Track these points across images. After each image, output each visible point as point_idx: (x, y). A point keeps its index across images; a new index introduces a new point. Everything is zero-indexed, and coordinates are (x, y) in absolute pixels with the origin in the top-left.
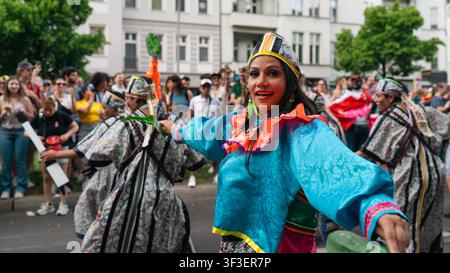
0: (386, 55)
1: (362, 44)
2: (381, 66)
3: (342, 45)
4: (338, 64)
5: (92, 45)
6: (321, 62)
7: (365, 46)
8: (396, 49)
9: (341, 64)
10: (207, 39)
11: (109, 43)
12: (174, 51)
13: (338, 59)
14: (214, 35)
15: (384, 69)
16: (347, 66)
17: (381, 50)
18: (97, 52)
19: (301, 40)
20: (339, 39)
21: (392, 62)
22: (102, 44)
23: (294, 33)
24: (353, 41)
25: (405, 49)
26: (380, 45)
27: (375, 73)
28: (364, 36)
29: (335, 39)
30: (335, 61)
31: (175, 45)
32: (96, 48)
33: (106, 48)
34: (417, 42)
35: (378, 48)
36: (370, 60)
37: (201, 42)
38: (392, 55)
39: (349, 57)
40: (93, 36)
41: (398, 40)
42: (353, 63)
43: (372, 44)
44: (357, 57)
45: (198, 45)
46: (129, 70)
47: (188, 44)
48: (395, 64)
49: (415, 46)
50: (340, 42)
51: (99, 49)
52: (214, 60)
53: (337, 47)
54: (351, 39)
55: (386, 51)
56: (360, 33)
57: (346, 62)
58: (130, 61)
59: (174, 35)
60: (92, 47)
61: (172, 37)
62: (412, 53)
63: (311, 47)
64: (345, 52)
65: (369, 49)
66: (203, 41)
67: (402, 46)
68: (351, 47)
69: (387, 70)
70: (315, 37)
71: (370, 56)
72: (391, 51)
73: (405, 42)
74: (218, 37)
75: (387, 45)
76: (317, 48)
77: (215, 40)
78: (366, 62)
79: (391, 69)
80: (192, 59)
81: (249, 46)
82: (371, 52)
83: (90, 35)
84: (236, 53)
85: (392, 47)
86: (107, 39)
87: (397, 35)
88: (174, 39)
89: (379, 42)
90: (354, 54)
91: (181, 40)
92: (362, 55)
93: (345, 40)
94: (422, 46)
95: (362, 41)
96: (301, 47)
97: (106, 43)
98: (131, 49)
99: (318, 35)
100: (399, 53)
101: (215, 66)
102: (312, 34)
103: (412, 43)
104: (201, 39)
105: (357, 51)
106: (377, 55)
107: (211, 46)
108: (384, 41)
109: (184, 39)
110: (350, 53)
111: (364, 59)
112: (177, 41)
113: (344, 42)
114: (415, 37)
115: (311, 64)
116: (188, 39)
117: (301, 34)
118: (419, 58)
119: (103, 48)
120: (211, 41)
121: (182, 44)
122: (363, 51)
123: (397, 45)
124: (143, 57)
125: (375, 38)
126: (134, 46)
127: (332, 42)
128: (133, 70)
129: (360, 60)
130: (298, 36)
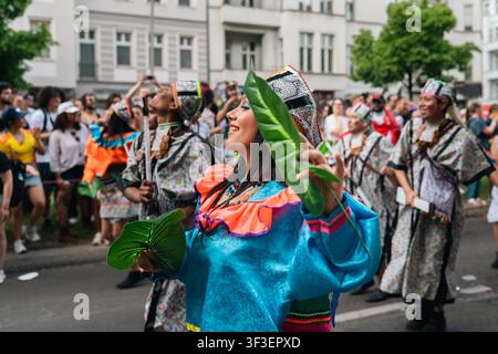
0: (412, 63)
1: (384, 49)
2: (407, 76)
3: (360, 49)
4: (355, 73)
5: (34, 46)
6: (335, 70)
7: (388, 52)
8: (425, 56)
9: (360, 74)
10: (190, 40)
11: (57, 43)
12: (147, 54)
13: (356, 67)
14: (201, 34)
15: (410, 79)
16: (366, 76)
17: (407, 56)
18: (40, 55)
19: (310, 42)
20: (357, 42)
21: (420, 71)
22: (48, 45)
23: (302, 33)
24: (374, 44)
25: (435, 56)
26: (405, 50)
27: (400, 84)
28: (387, 39)
29: (352, 42)
30: (352, 69)
31: (147, 45)
32: (39, 49)
33: (53, 50)
34: (448, 48)
35: (403, 54)
36: (394, 69)
37: (182, 42)
38: (419, 63)
39: (368, 65)
40: (34, 33)
41: (427, 44)
42: (374, 72)
43: (396, 48)
44: (379, 64)
45: (179, 47)
46: (85, 79)
47: (165, 45)
48: (423, 74)
49: (446, 52)
50: (357, 46)
51: (44, 52)
52: (200, 67)
53: (355, 52)
54: (371, 42)
55: (413, 58)
56: (382, 35)
57: (365, 71)
58: (87, 68)
59: (146, 34)
60: (33, 48)
61: (143, 36)
62: (443, 61)
63: (323, 51)
64: (364, 58)
65: (393, 55)
66: (185, 41)
67: (431, 51)
68: (372, 52)
69: (414, 81)
70: (327, 39)
71: (394, 63)
72: (419, 57)
73: (434, 47)
74: (204, 37)
75: (414, 50)
76: (330, 52)
77: (200, 40)
78: (389, 71)
79: (418, 80)
80: (170, 66)
81: (244, 49)
82: (395, 59)
83: (31, 32)
84: (228, 58)
85: (419, 53)
86: (54, 38)
87: (425, 38)
88: (147, 39)
89: (404, 46)
90: (375, 61)
91: (155, 40)
92: (384, 62)
93: (363, 43)
94: (454, 53)
95: (384, 45)
96: (310, 51)
97: (53, 43)
98: (87, 52)
99: (331, 37)
100: (428, 60)
101: (200, 74)
102: (323, 35)
103: (444, 49)
104: (182, 39)
105: (378, 57)
106: (401, 63)
107: (195, 48)
108: (410, 46)
109: (160, 38)
110: (370, 59)
111: (388, 67)
112: (150, 40)
113: (363, 45)
114: (447, 42)
115: (323, 73)
116: (165, 40)
117: (310, 35)
118: (450, 67)
119: (48, 50)
120: (195, 42)
121: (156, 45)
122: (386, 58)
123: (426, 51)
124: (104, 62)
125: (399, 41)
126: (92, 46)
127: (348, 46)
128: (90, 79)
129: (382, 69)
130: (306, 38)
